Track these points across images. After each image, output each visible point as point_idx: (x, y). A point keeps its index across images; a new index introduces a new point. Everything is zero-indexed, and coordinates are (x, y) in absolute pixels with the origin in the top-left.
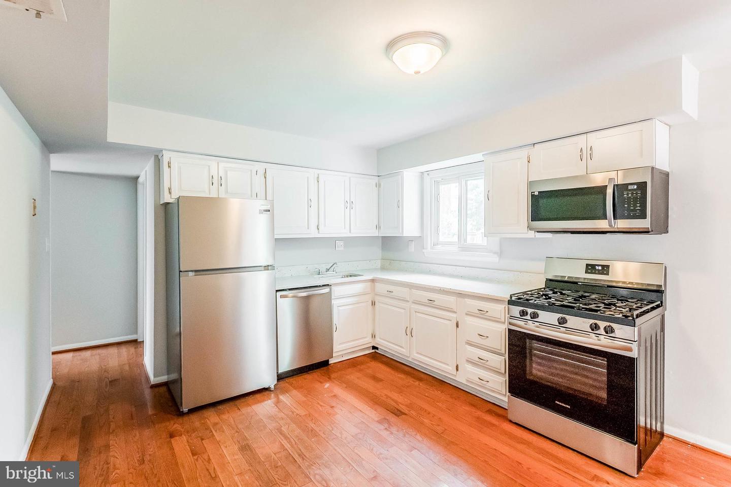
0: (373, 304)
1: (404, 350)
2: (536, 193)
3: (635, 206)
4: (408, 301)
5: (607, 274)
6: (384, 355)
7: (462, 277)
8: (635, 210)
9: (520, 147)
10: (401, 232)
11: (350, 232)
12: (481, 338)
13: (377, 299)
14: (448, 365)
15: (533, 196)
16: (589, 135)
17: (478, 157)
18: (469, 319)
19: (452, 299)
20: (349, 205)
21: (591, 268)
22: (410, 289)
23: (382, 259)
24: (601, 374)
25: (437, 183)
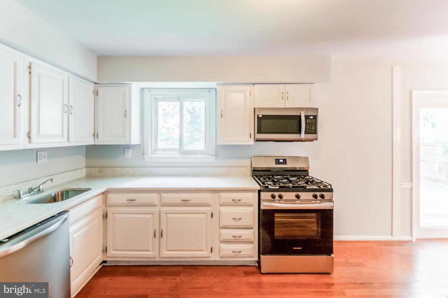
0: (105, 216)
1: (151, 253)
2: (260, 116)
3: (312, 127)
4: (156, 205)
5: (286, 164)
6: (116, 266)
7: (184, 175)
8: (311, 130)
9: (245, 84)
10: (128, 140)
11: (68, 140)
12: (235, 221)
13: (110, 210)
14: (202, 250)
15: (258, 117)
16: (286, 85)
17: (213, 84)
18: (223, 209)
19: (208, 195)
20: (68, 109)
21: (277, 161)
22: (159, 193)
23: (86, 167)
24: (313, 222)
25: (157, 100)
